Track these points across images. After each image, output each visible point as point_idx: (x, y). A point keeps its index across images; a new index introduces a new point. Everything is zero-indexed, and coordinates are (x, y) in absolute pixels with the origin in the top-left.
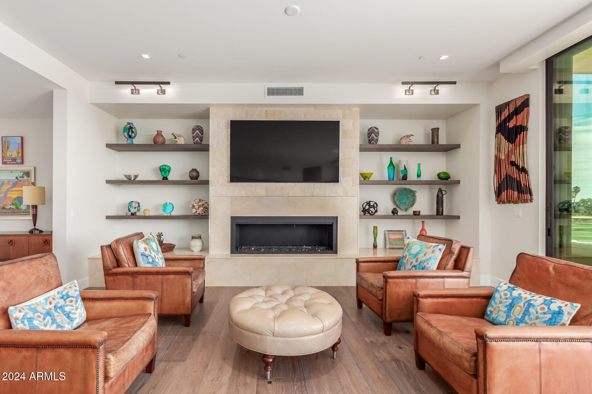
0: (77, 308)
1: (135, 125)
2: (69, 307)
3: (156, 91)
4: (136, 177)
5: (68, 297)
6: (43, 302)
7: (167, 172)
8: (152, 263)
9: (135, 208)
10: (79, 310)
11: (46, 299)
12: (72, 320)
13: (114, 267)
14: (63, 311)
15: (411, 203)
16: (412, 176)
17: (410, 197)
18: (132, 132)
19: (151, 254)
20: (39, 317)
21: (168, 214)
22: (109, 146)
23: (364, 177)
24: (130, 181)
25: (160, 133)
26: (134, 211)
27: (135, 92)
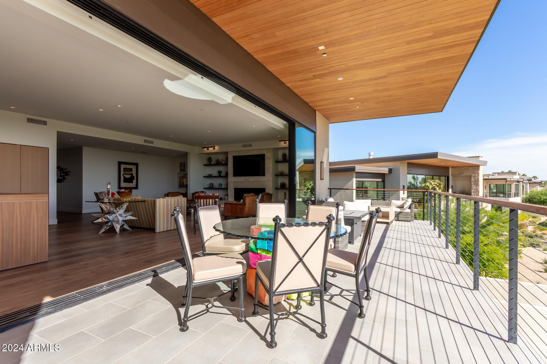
4: (212, 175)
7: (220, 173)
18: (210, 160)
21: (220, 187)
22: (204, 165)
23: (280, 173)
24: (210, 176)
25: (218, 160)
26: (211, 186)
27: (208, 149)
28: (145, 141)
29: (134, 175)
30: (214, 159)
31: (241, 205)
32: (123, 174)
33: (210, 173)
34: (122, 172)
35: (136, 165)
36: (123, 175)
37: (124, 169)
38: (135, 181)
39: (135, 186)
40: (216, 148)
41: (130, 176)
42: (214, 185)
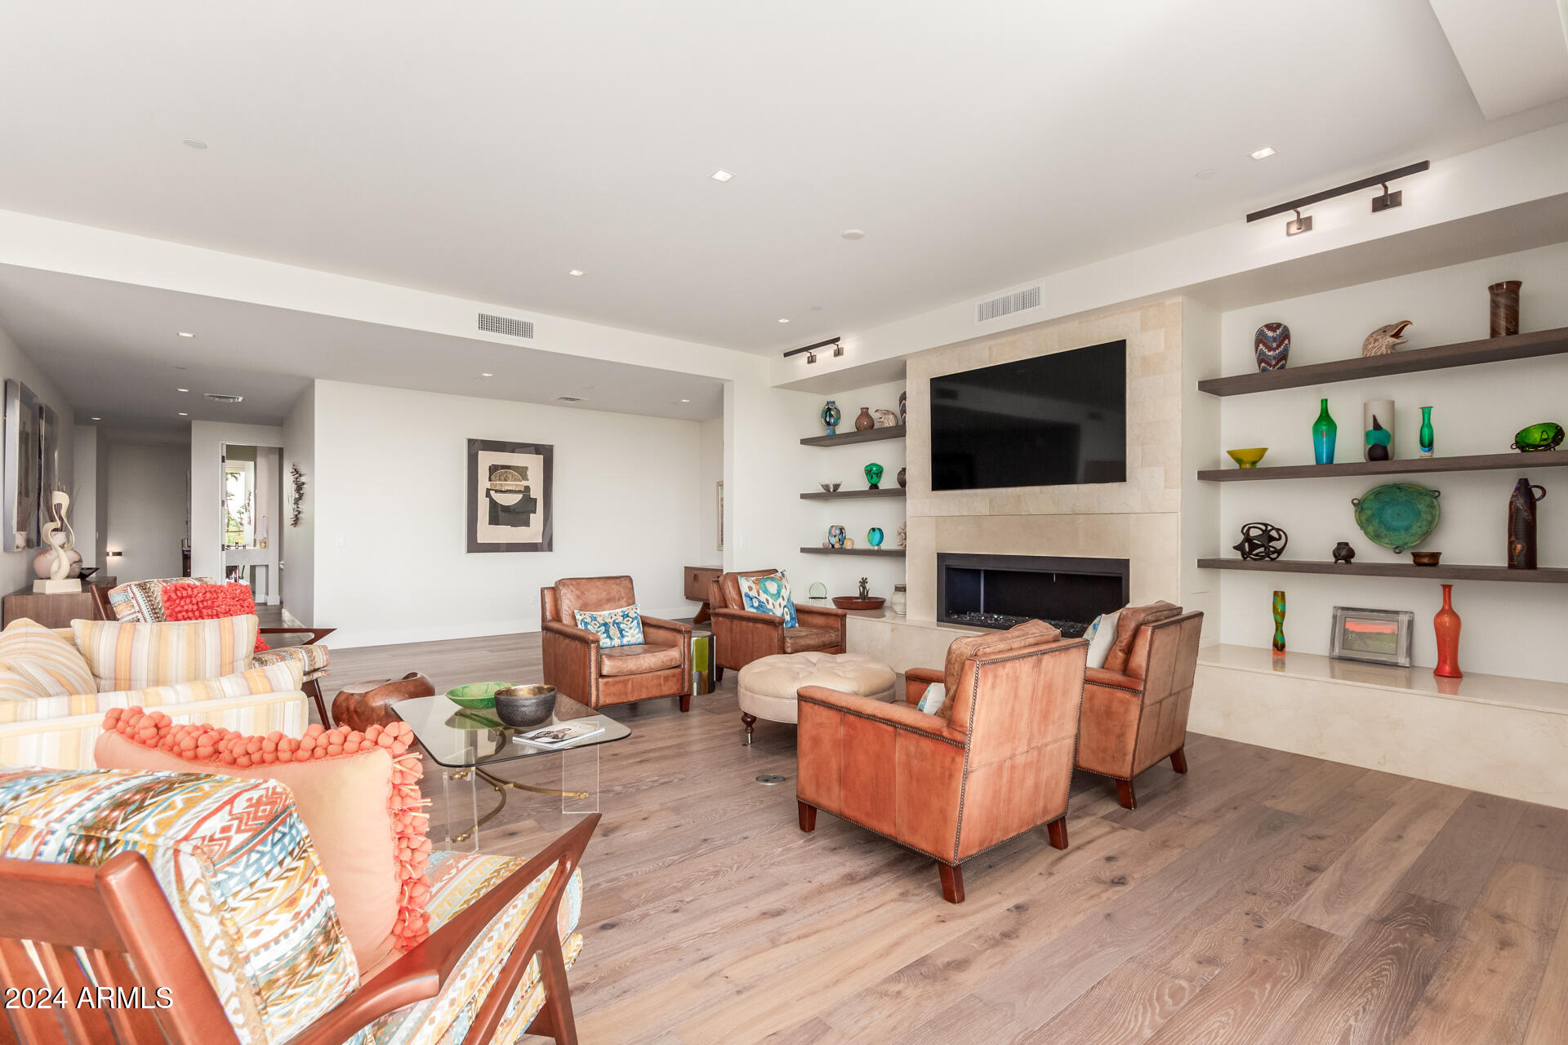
0: (631, 628)
1: (839, 405)
2: (624, 625)
3: (832, 352)
4: (836, 486)
5: (628, 616)
6: (607, 616)
7: (875, 476)
8: (757, 608)
9: (835, 536)
10: (632, 630)
11: (610, 614)
12: (623, 636)
13: (721, 607)
14: (619, 627)
15: (1425, 529)
16: (1408, 447)
17: (1424, 509)
18: (831, 416)
19: (759, 595)
20: (595, 624)
21: (876, 548)
22: (804, 442)
23: (1239, 461)
24: (831, 493)
25: (865, 412)
26: (834, 540)
27: (812, 360)
28: (486, 323)
29: (537, 493)
30: (849, 406)
31: (927, 745)
32: (488, 491)
33: (831, 481)
34: (484, 483)
35: (545, 452)
36: (488, 495)
37: (493, 469)
38: (537, 519)
39: (539, 540)
40: (847, 344)
41: (519, 497)
42: (848, 534)
